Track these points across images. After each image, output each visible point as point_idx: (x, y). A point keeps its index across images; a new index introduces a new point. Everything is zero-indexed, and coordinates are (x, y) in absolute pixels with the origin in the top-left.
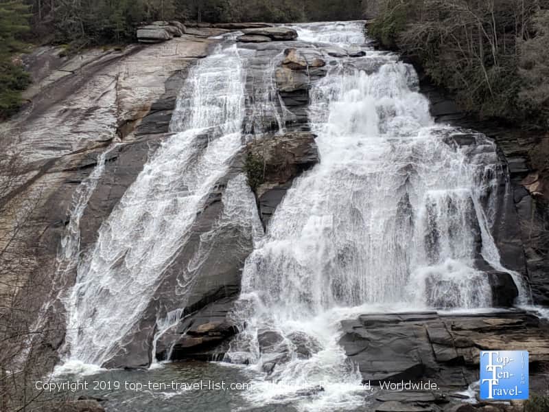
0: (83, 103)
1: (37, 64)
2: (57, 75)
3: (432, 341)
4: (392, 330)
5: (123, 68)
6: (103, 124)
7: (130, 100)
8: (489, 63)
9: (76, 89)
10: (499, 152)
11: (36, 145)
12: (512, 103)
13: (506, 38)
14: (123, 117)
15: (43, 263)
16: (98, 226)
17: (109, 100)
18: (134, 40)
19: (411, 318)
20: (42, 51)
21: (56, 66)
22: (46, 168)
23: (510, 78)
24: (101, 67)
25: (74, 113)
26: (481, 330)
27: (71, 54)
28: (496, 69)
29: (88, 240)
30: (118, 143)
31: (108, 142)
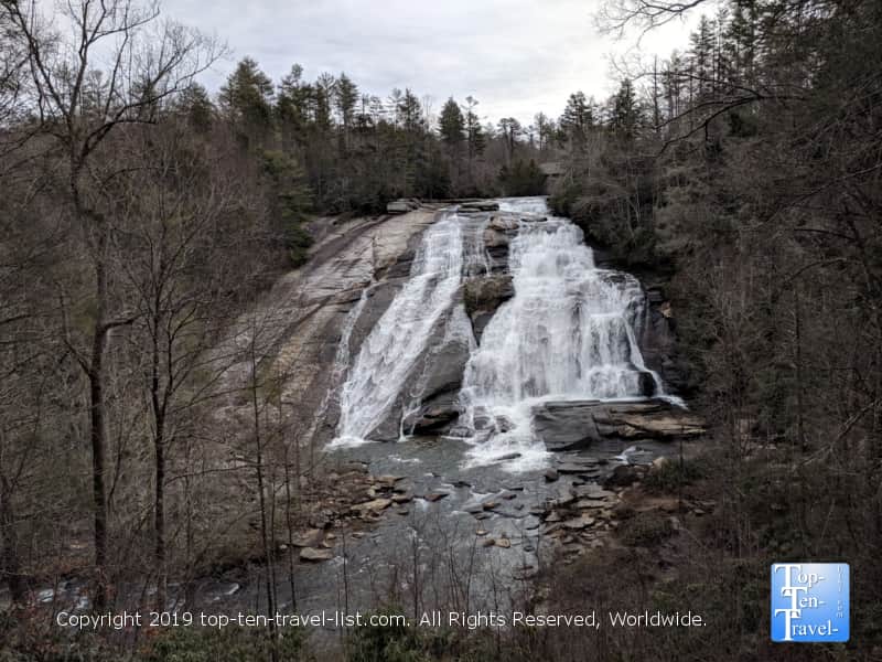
0: (350, 256)
1: (317, 229)
2: (332, 237)
3: (595, 421)
4: (566, 413)
5: (377, 232)
6: (364, 271)
7: (384, 253)
8: (634, 225)
9: (346, 247)
10: (642, 287)
11: (318, 286)
12: (651, 252)
13: (646, 207)
14: (378, 266)
15: (324, 368)
16: (361, 342)
17: (368, 254)
18: (385, 211)
19: (581, 405)
20: (321, 221)
21: (332, 230)
22: (325, 301)
23: (649, 236)
24: (362, 231)
25: (344, 263)
26: (631, 413)
27: (341, 222)
28: (639, 229)
29: (354, 351)
30: (375, 284)
31: (367, 284)
